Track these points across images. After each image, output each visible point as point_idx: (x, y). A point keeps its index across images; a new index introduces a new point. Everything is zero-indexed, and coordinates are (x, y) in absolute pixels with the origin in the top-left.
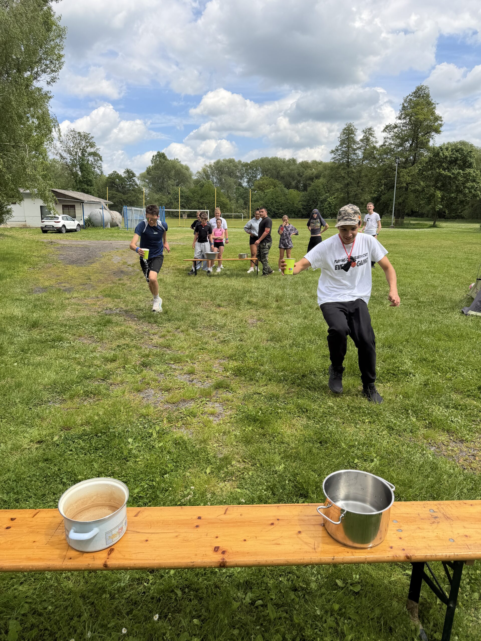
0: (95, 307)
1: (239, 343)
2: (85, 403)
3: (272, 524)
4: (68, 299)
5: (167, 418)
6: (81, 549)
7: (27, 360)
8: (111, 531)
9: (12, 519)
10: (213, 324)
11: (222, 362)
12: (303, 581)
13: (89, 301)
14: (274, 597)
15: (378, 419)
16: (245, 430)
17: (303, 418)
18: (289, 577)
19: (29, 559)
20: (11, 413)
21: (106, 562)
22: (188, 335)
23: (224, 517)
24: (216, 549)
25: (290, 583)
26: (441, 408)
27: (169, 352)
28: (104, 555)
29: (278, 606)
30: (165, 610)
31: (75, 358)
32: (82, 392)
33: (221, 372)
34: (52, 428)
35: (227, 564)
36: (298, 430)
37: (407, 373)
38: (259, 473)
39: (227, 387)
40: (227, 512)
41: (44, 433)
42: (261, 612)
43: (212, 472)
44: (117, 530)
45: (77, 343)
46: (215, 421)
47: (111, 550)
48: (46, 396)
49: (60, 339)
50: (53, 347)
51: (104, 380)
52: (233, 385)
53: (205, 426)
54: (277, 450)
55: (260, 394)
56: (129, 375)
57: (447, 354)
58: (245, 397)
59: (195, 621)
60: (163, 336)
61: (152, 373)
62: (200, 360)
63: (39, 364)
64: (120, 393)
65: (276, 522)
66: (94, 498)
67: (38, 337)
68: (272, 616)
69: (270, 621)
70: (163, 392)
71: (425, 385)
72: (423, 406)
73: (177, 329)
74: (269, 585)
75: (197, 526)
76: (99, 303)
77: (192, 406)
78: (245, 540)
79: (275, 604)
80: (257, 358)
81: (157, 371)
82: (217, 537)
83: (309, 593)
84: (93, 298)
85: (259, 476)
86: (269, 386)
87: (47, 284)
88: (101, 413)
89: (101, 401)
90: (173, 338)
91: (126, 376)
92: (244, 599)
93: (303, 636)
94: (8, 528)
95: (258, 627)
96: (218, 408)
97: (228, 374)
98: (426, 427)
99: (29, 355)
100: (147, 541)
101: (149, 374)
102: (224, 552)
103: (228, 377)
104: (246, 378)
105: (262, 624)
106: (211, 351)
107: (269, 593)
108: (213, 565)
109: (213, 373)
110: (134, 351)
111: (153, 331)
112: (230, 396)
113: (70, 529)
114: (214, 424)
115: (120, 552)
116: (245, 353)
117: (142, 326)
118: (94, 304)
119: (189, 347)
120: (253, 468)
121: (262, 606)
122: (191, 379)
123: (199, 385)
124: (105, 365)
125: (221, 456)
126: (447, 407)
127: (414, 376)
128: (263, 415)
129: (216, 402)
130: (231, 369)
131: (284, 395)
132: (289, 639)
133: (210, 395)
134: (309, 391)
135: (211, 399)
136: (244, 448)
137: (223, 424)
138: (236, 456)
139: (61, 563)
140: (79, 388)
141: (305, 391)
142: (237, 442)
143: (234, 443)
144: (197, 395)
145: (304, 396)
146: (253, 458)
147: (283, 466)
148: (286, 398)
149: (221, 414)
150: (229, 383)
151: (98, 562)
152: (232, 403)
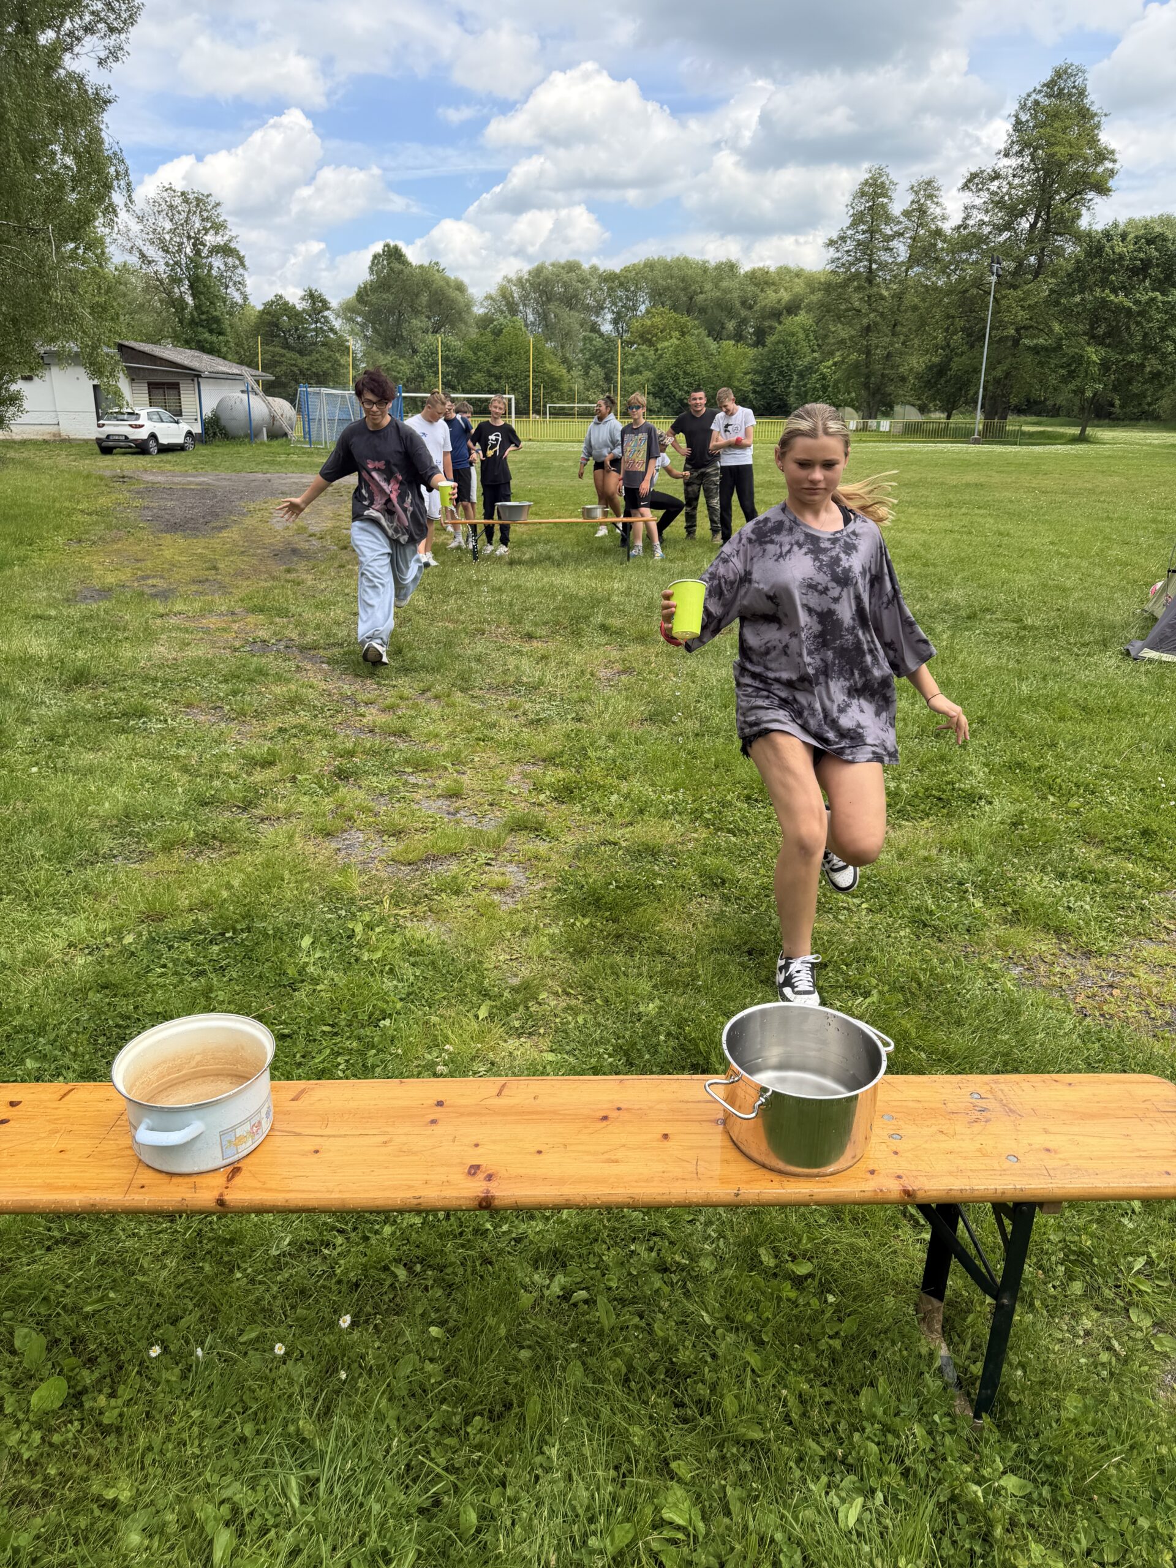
0: (225, 635)
1: (572, 725)
2: (200, 861)
3: (605, 1118)
4: (162, 616)
5: (392, 897)
6: (165, 1168)
7: (60, 761)
8: (233, 1129)
9: (13, 1104)
10: (512, 679)
11: (530, 769)
12: (684, 1251)
13: (212, 622)
14: (614, 1285)
15: (892, 902)
16: (574, 924)
17: (712, 898)
18: (651, 1243)
19: (51, 1187)
20: (22, 883)
21: (221, 1195)
22: (448, 705)
23: (496, 1102)
24: (474, 1170)
25: (654, 1254)
26: (1046, 878)
27: (402, 746)
28: (219, 1180)
29: (620, 1302)
30: (369, 1309)
31: (177, 758)
32: (192, 834)
33: (526, 794)
34: (121, 915)
35: (496, 1202)
36: (700, 926)
37: (972, 798)
38: (600, 1019)
39: (537, 829)
40: (505, 1092)
41: (102, 927)
42: (583, 1315)
43: (491, 1017)
44: (247, 1127)
45: (182, 723)
46: (505, 905)
47: (236, 1171)
48: (107, 842)
49: (142, 713)
50: (124, 731)
51: (245, 809)
52: (552, 824)
53: (482, 915)
54: (645, 969)
55: (615, 844)
56: (306, 799)
57: (1076, 752)
58: (578, 850)
59: (434, 1331)
60: (391, 708)
61: (361, 795)
62: (477, 765)
63: (90, 770)
64: (282, 839)
65: (613, 1114)
66: (198, 1058)
67: (89, 706)
68: (608, 1322)
69: (600, 1334)
70: (385, 838)
71: (1014, 824)
72: (1002, 875)
73: (424, 691)
74: (605, 1258)
75: (434, 1122)
76: (235, 627)
77: (453, 868)
78: (540, 1152)
79: (615, 1299)
80: (614, 761)
81: (370, 789)
82: (477, 1145)
83: (696, 1279)
84: (222, 614)
85: (599, 1024)
86: (638, 827)
87: (111, 579)
88: (236, 883)
89: (238, 857)
90: (413, 713)
91: (297, 801)
92: (548, 1287)
93: (672, 1363)
94: (3, 1122)
95: (574, 1345)
96: (514, 875)
97: (542, 797)
98: (1005, 921)
99: (66, 748)
100: (317, 1152)
101: (351, 795)
102: (489, 1178)
103: (540, 805)
104: (583, 806)
107: (604, 1275)
108: (465, 1203)
109: (506, 795)
110: (319, 743)
111: (365, 697)
112: (543, 847)
113: (140, 1123)
114: (503, 911)
115: (254, 1175)
116: (584, 749)
117: (340, 684)
118: (225, 630)
119: (452, 735)
120: (587, 1008)
121: (586, 1302)
122: (452, 810)
123: (471, 822)
124: (249, 774)
125: (516, 982)
126: (1062, 876)
127: (990, 803)
128: (619, 892)
129: (511, 862)
130: (551, 785)
131: (672, 846)
132: (640, 1370)
133: (496, 846)
134: (733, 839)
135: (498, 854)
136: (569, 964)
137: (524, 910)
138: (549, 982)
139: (120, 1197)
140: (186, 825)
141: (722, 838)
142: (553, 952)
143: (547, 953)
144: (466, 846)
145: (719, 849)
146: (588, 986)
147: (657, 1002)
148: (676, 854)
149: (520, 888)
150: (541, 819)
151: (205, 1196)
152: (549, 865)
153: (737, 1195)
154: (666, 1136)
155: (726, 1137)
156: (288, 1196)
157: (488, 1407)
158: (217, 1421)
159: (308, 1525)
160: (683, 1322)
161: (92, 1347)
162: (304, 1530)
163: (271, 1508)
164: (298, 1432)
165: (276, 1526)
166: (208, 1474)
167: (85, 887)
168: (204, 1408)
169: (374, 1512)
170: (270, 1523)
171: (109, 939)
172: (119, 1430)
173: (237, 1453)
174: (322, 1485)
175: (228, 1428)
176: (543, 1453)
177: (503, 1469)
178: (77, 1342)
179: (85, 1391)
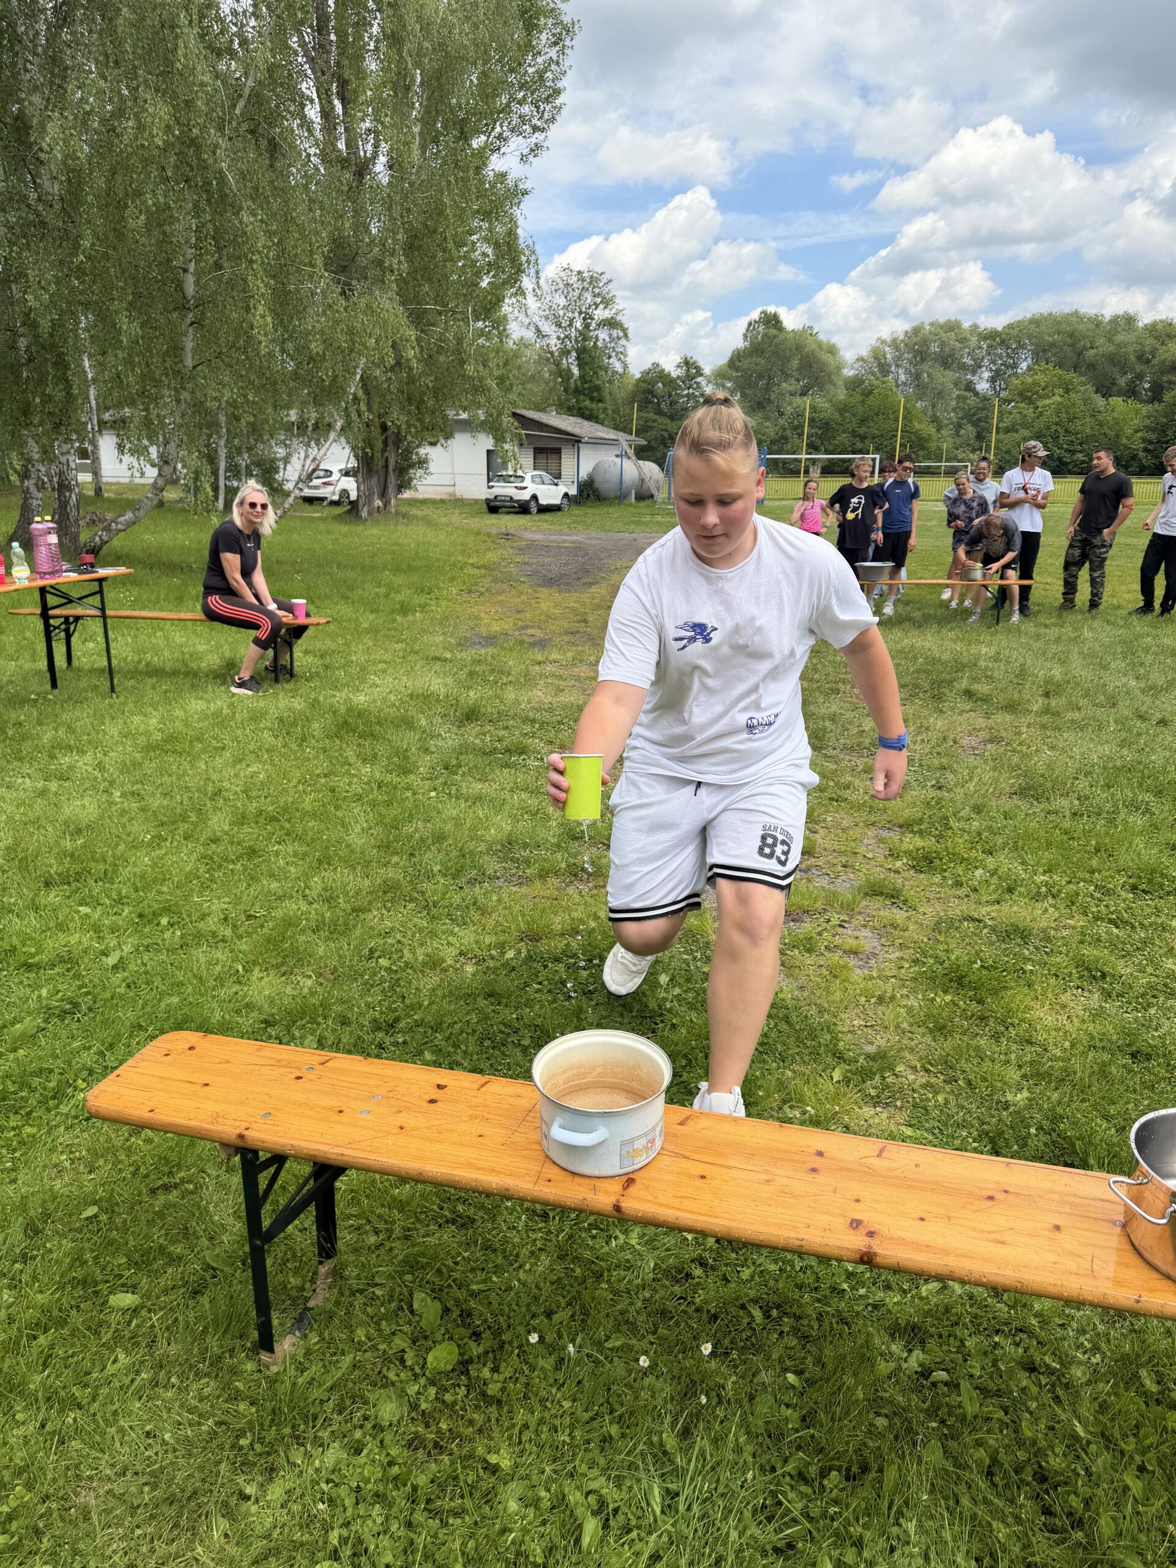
1: (931, 793)
2: (570, 891)
3: (991, 1198)
4: (539, 663)
6: (570, 1167)
7: (454, 788)
8: (632, 1141)
9: (440, 1087)
10: (869, 742)
11: (885, 834)
12: (1054, 1354)
14: (977, 1372)
16: (933, 1000)
17: (1090, 991)
18: (1017, 1339)
19: (470, 1166)
20: (423, 893)
21: (618, 1202)
23: (875, 1162)
24: (856, 1224)
25: (1020, 1350)
28: (616, 1187)
29: (984, 1391)
30: (726, 1342)
32: (563, 865)
33: (881, 859)
34: (504, 932)
35: (878, 1259)
36: (1075, 1020)
38: (961, 1101)
39: (894, 896)
40: (885, 1154)
41: (488, 941)
42: (944, 1395)
43: (847, 1081)
44: (643, 1141)
46: (859, 969)
47: (630, 1181)
48: (492, 865)
49: (522, 750)
50: (507, 766)
52: (909, 893)
53: (835, 977)
54: (1013, 1056)
55: (979, 921)
58: (938, 923)
59: (791, 1377)
62: (830, 824)
63: (478, 799)
65: (1000, 1196)
67: (477, 741)
68: (971, 1409)
69: (963, 1419)
74: (967, 1343)
75: (814, 1170)
77: (806, 926)
78: (922, 1219)
79: (977, 1388)
80: (979, 834)
82: (858, 1201)
85: (962, 1107)
86: (1005, 907)
87: (496, 628)
92: (906, 1360)
93: (1040, 1467)
94: (432, 1101)
95: (934, 1425)
96: (867, 940)
97: (899, 864)
99: (458, 777)
100: (703, 1177)
102: (871, 1234)
103: (897, 872)
104: (944, 878)
105: (943, 1422)
106: (859, 807)
107: (965, 1360)
108: (846, 1254)
109: (860, 858)
112: (900, 916)
113: (554, 1120)
114: (857, 975)
115: (647, 1188)
116: (946, 818)
120: (948, 1088)
121: (946, 1384)
123: (826, 882)
125: (871, 1049)
128: (984, 972)
129: (865, 926)
130: (908, 853)
131: (1044, 931)
132: (1006, 1466)
133: (850, 908)
134: (1115, 931)
135: (852, 917)
136: (928, 1039)
137: (879, 977)
138: (906, 1054)
139: (530, 1186)
140: (559, 856)
141: (1102, 928)
142: (911, 1025)
143: (905, 1025)
144: (819, 905)
145: (1099, 940)
146: (947, 1063)
147: (1026, 1094)
148: (1048, 939)
149: (874, 955)
150: (899, 886)
151: (603, 1199)
152: (907, 934)
153: (1138, 1301)
154: (1057, 1228)
155: (1124, 1240)
156: (679, 1214)
157: (845, 1465)
158: (586, 1416)
159: (669, 1533)
160: (1052, 1428)
161: (478, 1323)
162: (665, 1538)
163: (634, 1509)
164: (662, 1444)
165: (639, 1527)
166: (577, 1462)
167: (475, 903)
168: (574, 1400)
169: (731, 1539)
170: (633, 1522)
171: (493, 952)
172: (499, 1402)
173: (602, 1450)
174: (682, 1498)
175: (595, 1424)
176: (900, 1525)
177: (860, 1530)
178: (465, 1314)
179: (471, 1361)
